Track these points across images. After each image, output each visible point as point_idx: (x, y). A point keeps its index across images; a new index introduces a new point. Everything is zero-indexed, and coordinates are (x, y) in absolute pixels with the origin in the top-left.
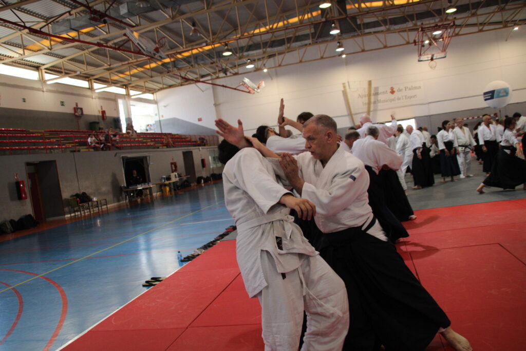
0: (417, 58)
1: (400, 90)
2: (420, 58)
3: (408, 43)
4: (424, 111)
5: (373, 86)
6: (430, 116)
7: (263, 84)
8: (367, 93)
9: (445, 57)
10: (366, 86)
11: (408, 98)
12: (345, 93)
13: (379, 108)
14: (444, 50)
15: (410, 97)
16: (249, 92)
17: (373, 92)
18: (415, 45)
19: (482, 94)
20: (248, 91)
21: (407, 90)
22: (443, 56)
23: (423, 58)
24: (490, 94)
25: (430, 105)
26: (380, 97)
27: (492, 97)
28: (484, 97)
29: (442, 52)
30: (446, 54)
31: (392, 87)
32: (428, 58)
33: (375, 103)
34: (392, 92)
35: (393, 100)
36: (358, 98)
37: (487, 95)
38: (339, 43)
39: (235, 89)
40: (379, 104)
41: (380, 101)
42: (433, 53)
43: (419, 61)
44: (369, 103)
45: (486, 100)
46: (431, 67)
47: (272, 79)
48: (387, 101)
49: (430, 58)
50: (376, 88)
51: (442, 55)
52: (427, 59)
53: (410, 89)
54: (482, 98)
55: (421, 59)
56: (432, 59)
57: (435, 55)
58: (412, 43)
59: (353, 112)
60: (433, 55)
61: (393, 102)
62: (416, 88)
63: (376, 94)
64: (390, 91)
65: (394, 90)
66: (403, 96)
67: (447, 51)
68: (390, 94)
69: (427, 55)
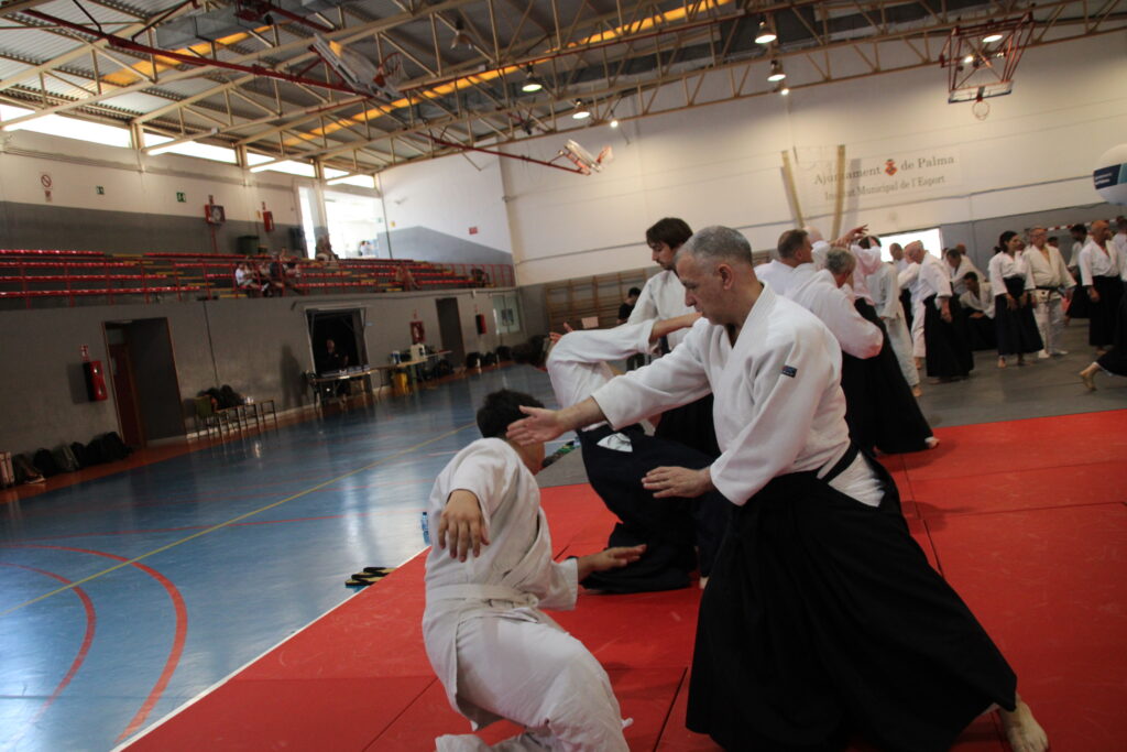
0: (947, 96)
1: (907, 166)
2: (952, 95)
3: (927, 62)
4: (960, 213)
5: (849, 156)
6: (974, 222)
7: (609, 154)
8: (834, 172)
9: (1009, 92)
10: (833, 157)
11: (926, 183)
12: (786, 173)
13: (861, 206)
14: (1007, 78)
15: (930, 182)
16: (579, 171)
17: (847, 170)
18: (943, 66)
19: (1092, 173)
20: (576, 168)
21: (924, 165)
22: (1004, 91)
23: (960, 94)
24: (1110, 174)
25: (973, 197)
26: (864, 182)
27: (1113, 182)
28: (1096, 181)
29: (1003, 80)
30: (1011, 85)
31: (890, 161)
32: (971, 94)
33: (852, 193)
34: (891, 170)
35: (893, 188)
36: (816, 183)
37: (1101, 177)
38: (774, 62)
39: (549, 164)
40: (861, 197)
41: (863, 191)
42: (982, 84)
43: (951, 101)
44: (840, 196)
45: (1098, 187)
46: (978, 116)
47: (628, 143)
48: (879, 190)
49: (974, 96)
50: (856, 163)
51: (1003, 88)
52: (968, 97)
53: (929, 164)
54: (1091, 183)
55: (955, 98)
56: (979, 98)
57: (986, 89)
58: (935, 63)
59: (804, 215)
60: (982, 89)
61: (891, 192)
62: (942, 161)
63: (856, 174)
64: (886, 167)
65: (895, 166)
66: (913, 180)
67: (1013, 78)
68: (887, 175)
69: (969, 87)
